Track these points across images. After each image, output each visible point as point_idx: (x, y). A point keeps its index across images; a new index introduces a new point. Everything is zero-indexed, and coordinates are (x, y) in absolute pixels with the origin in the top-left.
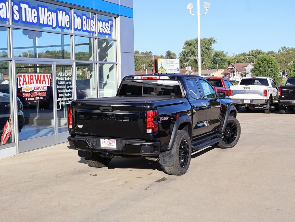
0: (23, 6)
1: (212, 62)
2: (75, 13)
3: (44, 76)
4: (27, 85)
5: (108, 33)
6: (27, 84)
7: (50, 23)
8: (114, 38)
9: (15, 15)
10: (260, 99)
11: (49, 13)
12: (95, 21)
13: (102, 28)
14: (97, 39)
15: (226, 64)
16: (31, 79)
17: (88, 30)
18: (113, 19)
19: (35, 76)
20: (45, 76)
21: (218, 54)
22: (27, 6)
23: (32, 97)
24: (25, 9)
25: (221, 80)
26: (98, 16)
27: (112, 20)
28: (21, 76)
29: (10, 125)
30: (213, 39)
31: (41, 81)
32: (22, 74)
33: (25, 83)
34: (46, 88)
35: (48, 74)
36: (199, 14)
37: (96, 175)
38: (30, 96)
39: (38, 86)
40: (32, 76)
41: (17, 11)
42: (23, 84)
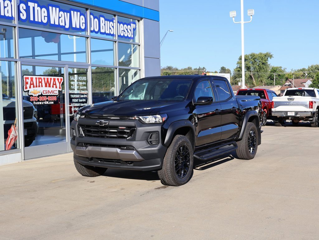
0: (31, 4)
1: (268, 78)
2: (91, 14)
3: (54, 79)
4: (34, 89)
5: (129, 36)
6: (35, 87)
7: (62, 24)
8: (137, 42)
9: (21, 14)
10: (305, 111)
11: (61, 13)
12: (114, 23)
13: (123, 31)
14: (117, 42)
15: (284, 80)
16: (39, 82)
17: (107, 33)
18: (137, 21)
19: (44, 79)
20: (56, 79)
21: (276, 69)
22: (36, 5)
23: (40, 101)
24: (34, 8)
25: (265, 92)
26: (118, 19)
27: (135, 23)
28: (28, 78)
29: (15, 130)
30: (270, 54)
31: (52, 85)
32: (30, 77)
33: (32, 86)
34: (57, 92)
35: (60, 78)
36: (242, 22)
37: (94, 182)
38: (38, 100)
39: (48, 90)
40: (41, 78)
41: (24, 10)
42: (30, 87)
